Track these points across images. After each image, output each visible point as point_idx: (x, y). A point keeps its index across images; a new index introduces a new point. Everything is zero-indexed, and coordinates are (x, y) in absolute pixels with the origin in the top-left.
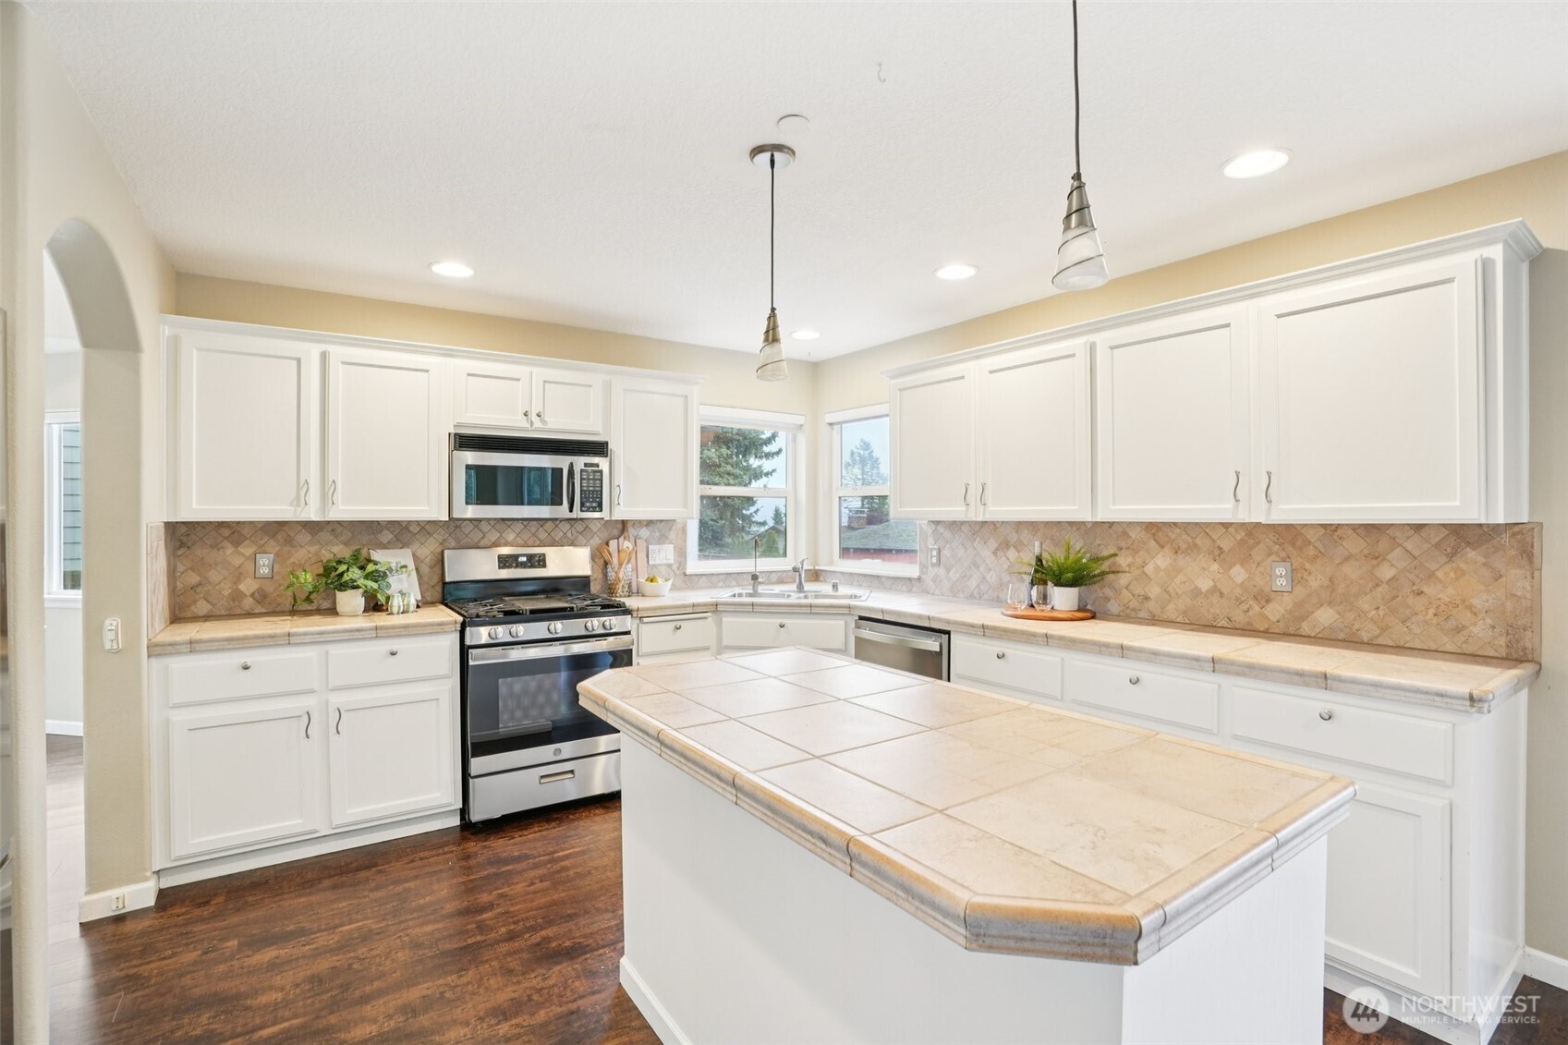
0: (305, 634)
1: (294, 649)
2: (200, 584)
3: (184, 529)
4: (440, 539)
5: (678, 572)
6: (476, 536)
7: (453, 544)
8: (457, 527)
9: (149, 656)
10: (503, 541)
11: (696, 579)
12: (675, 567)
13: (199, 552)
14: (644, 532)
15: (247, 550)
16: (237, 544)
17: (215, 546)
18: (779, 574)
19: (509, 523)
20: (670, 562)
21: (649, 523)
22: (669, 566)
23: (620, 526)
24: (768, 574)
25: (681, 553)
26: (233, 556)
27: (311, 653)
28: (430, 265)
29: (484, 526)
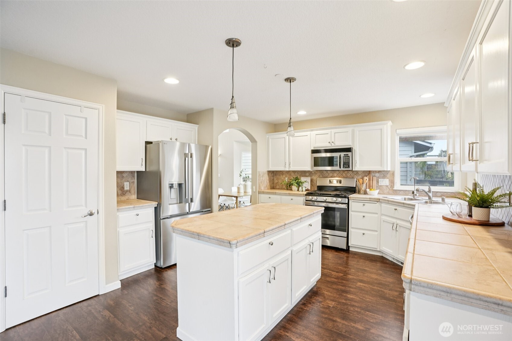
0: (278, 193)
1: (276, 196)
2: (277, 183)
3: (275, 172)
4: (319, 175)
5: (390, 189)
6: (327, 174)
7: (321, 176)
8: (322, 172)
9: (259, 194)
10: (333, 176)
11: (398, 192)
12: (389, 187)
13: (278, 176)
14: (377, 175)
15: (284, 176)
16: (283, 175)
17: (280, 175)
18: (442, 193)
19: (335, 171)
20: (387, 185)
21: (379, 172)
22: (387, 186)
23: (368, 172)
24: (436, 193)
25: (392, 182)
26: (282, 177)
27: (279, 197)
28: (297, 113)
29: (329, 172)
